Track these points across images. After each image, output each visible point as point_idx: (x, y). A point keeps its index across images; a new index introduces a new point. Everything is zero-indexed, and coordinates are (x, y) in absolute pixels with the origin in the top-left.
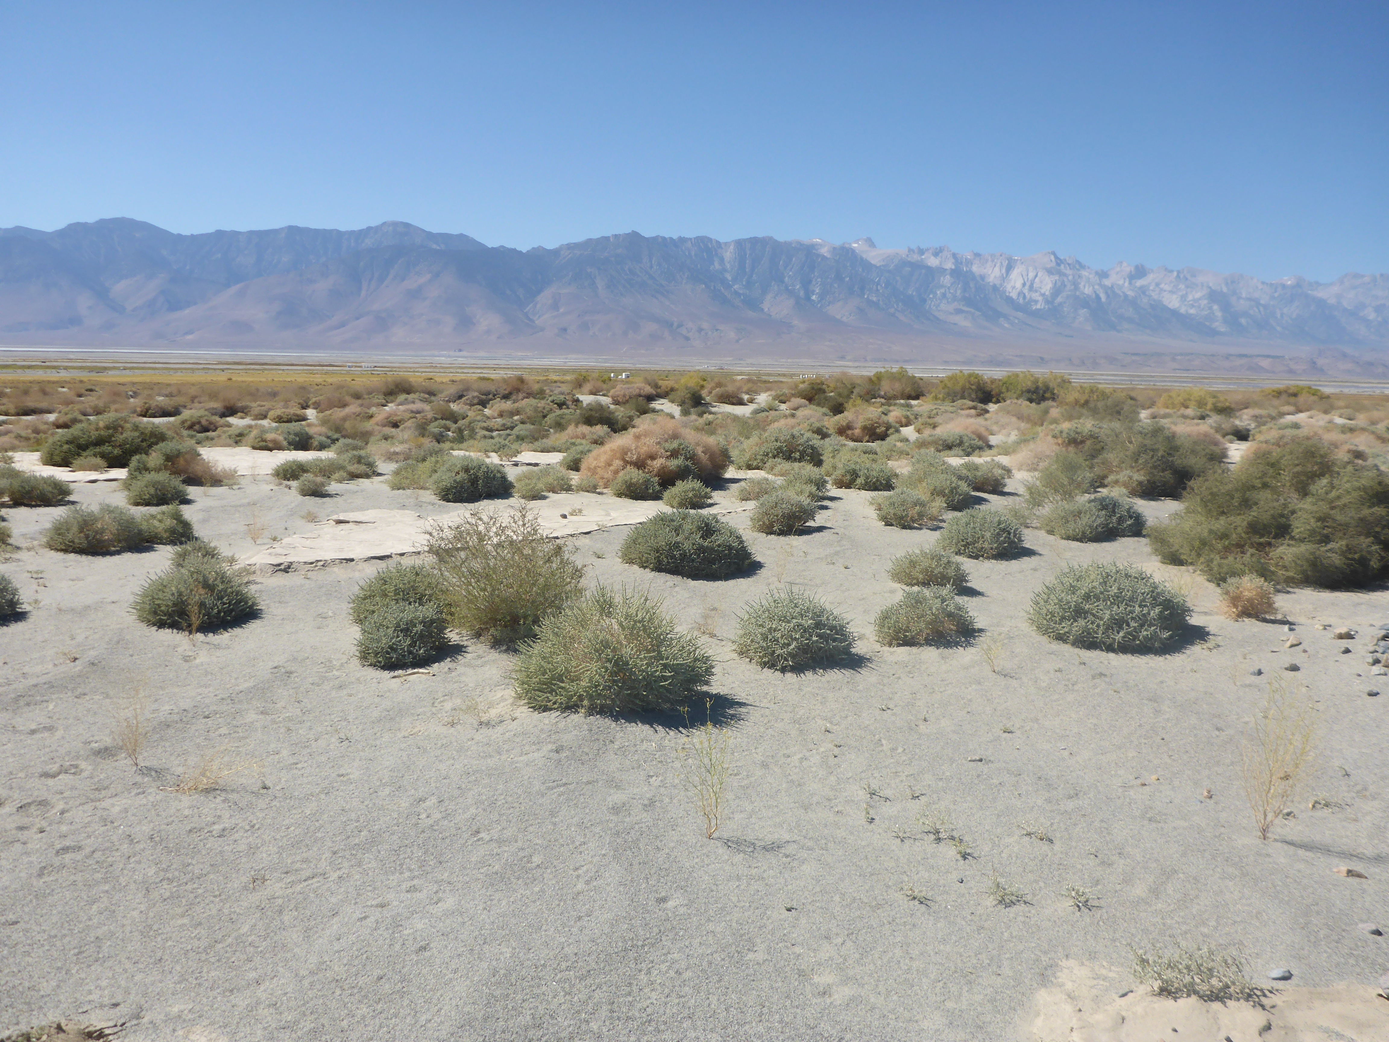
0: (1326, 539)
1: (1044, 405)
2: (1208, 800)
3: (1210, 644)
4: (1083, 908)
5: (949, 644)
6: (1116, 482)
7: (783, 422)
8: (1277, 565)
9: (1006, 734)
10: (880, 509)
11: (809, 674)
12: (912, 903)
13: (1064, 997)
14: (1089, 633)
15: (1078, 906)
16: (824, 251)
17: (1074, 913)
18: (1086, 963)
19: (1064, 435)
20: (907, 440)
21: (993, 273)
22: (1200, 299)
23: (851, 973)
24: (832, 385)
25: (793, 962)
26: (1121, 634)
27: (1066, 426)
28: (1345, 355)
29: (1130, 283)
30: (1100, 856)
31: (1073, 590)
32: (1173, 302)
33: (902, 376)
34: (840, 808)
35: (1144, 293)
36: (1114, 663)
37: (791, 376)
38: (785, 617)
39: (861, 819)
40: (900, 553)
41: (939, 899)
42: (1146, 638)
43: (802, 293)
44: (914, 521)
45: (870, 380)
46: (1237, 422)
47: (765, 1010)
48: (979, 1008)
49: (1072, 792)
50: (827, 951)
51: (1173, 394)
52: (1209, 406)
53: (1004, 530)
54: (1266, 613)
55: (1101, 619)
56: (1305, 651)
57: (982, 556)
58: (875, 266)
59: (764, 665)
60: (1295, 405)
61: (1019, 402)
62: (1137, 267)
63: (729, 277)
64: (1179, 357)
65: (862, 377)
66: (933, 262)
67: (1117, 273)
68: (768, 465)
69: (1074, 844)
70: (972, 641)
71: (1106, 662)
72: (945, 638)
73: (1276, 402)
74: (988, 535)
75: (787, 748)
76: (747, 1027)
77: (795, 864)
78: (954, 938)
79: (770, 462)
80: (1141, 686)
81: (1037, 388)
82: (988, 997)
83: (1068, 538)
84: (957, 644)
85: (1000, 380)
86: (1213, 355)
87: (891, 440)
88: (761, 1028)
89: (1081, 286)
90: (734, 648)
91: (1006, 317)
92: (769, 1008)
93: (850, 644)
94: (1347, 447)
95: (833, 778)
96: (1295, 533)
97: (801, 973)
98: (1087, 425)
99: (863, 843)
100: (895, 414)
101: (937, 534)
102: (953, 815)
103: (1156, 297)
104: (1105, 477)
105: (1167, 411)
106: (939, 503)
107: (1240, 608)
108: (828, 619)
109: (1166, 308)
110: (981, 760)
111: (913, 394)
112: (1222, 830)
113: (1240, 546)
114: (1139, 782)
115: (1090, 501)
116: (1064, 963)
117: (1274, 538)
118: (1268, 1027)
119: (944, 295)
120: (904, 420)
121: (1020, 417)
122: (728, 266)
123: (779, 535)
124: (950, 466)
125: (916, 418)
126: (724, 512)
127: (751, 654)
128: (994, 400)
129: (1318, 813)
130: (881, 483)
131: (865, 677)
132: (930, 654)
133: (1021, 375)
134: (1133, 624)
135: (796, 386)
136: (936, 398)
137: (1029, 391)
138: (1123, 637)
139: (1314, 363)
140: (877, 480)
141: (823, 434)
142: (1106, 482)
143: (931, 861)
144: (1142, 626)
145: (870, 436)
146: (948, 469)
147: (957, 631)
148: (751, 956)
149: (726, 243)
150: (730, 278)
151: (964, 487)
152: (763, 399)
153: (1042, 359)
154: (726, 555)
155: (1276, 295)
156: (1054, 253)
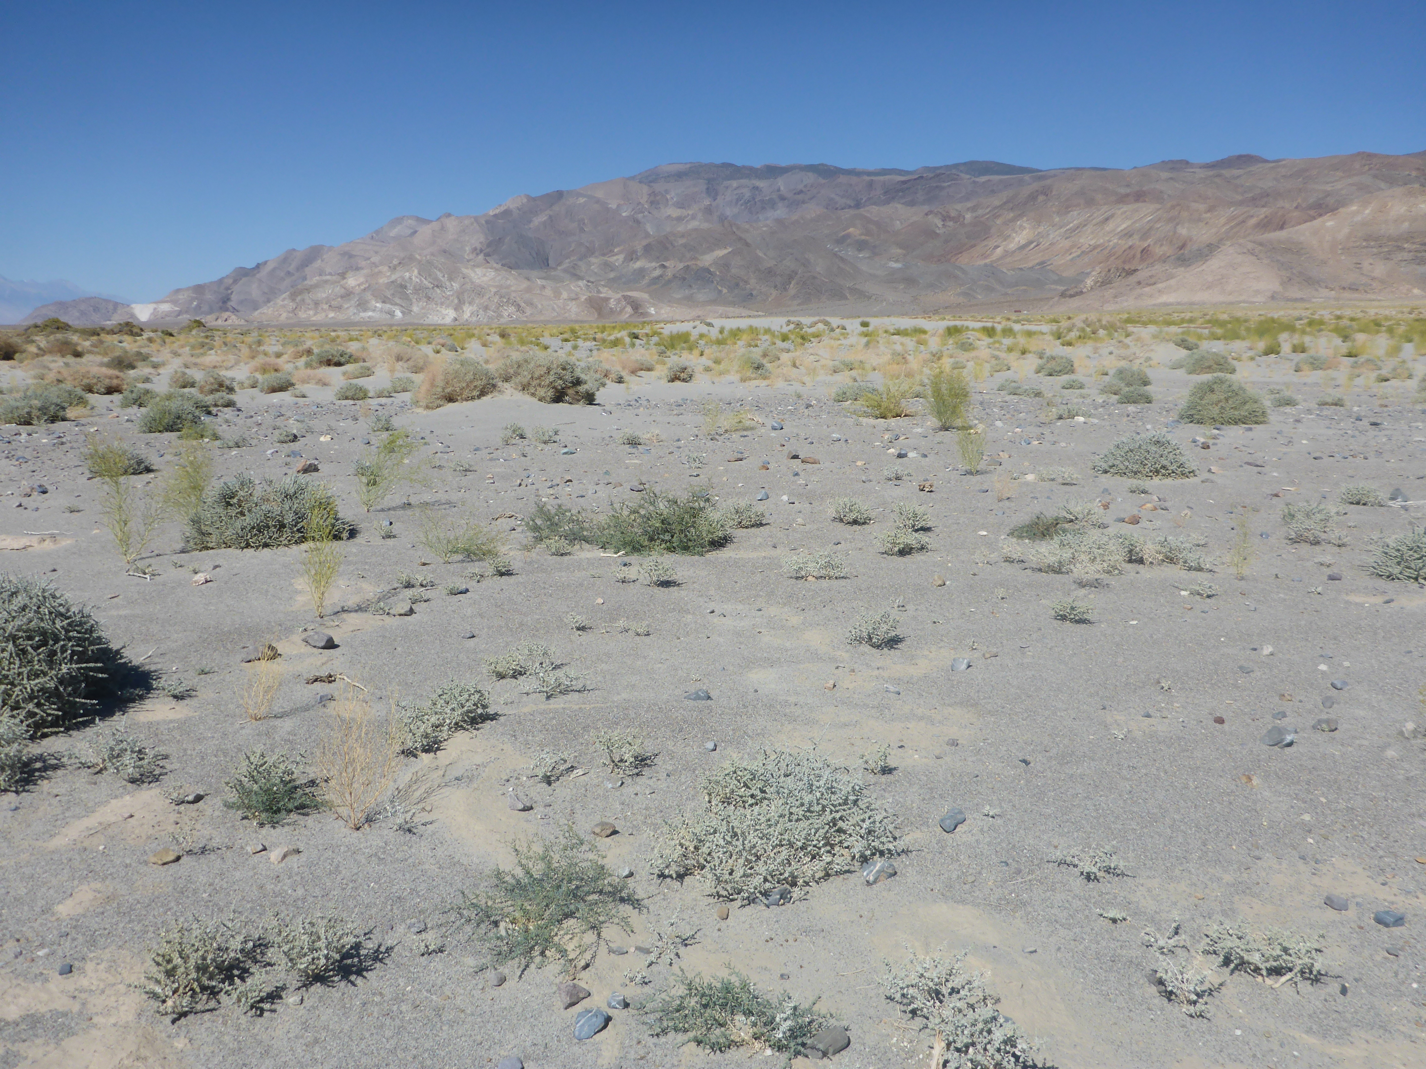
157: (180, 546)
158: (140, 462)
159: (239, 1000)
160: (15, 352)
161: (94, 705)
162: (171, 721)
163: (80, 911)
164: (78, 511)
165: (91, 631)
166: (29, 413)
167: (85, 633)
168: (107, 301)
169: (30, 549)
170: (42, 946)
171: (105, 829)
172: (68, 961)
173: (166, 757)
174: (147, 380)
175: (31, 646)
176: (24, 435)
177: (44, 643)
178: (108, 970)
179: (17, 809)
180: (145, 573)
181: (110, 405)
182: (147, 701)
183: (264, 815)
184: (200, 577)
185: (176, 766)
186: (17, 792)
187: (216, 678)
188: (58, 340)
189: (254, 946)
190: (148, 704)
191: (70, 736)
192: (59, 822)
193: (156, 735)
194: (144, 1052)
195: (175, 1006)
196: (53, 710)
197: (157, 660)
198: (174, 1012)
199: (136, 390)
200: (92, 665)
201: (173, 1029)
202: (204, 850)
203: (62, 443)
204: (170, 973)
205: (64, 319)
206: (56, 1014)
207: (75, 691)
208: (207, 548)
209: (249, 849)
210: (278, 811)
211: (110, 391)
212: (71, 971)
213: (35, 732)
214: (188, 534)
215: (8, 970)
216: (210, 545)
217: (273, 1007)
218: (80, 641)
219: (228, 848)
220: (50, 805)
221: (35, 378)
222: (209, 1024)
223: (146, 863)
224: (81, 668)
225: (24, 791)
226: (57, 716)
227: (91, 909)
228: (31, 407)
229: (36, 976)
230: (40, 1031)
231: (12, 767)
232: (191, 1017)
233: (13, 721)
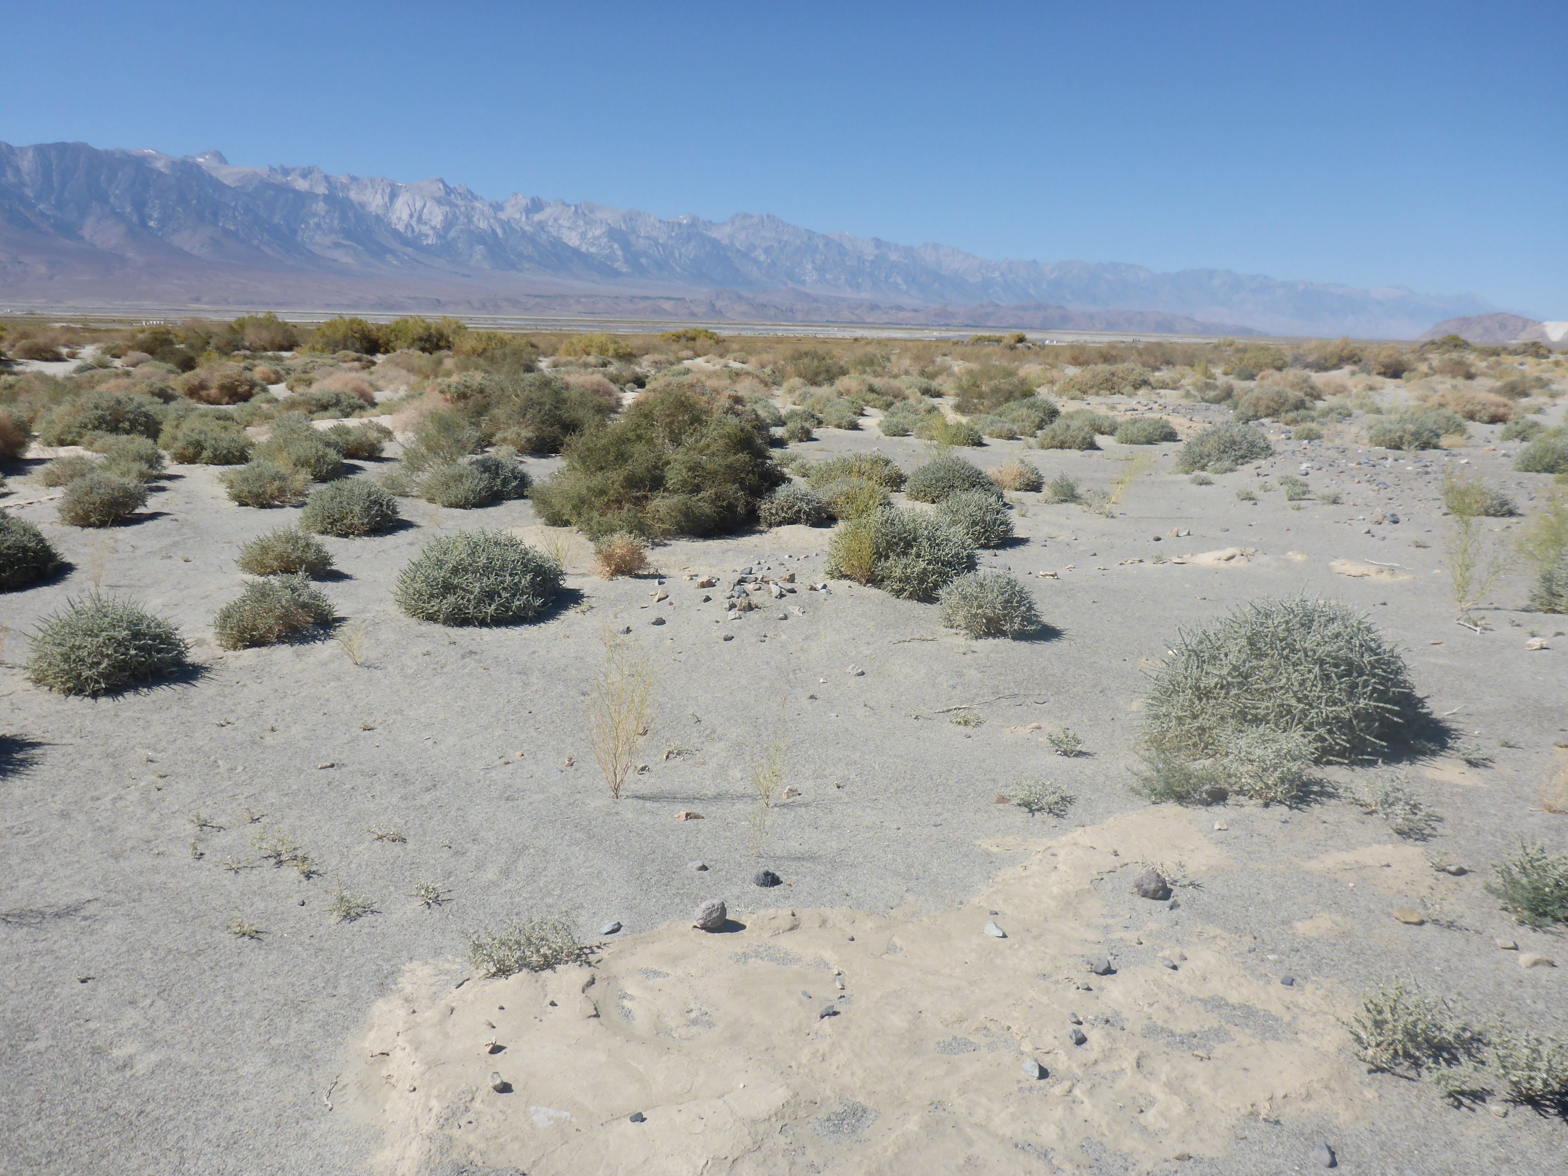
0: (697, 489)
1: (438, 354)
2: (569, 768)
3: (584, 606)
4: (433, 905)
5: (304, 639)
6: (504, 440)
7: (112, 382)
8: (654, 518)
9: (367, 732)
10: (231, 487)
11: (130, 696)
12: (240, 940)
13: (400, 1002)
14: (460, 610)
15: (428, 904)
16: (160, 165)
17: (423, 912)
18: (430, 961)
19: (453, 389)
20: (277, 400)
21: (375, 202)
22: (599, 237)
23: (159, 1035)
24: (181, 334)
25: (86, 1040)
26: (493, 607)
27: (455, 379)
28: (740, 297)
29: (527, 218)
30: (453, 847)
31: (440, 564)
32: (572, 239)
33: (270, 322)
34: (161, 849)
35: (542, 229)
36: (486, 638)
37: (131, 322)
38: (92, 631)
39: (186, 855)
40: (251, 538)
41: (274, 928)
42: (519, 608)
43: (135, 219)
44: (273, 498)
45: (231, 328)
46: (638, 369)
47: (46, 1105)
48: (308, 1037)
49: (429, 784)
50: (132, 1016)
51: (575, 340)
52: (611, 352)
53: (375, 502)
54: (639, 568)
55: (472, 593)
56: (671, 604)
57: (353, 533)
58: (229, 187)
59: (68, 692)
60: (693, 349)
61: (411, 351)
62: (533, 200)
63: (29, 192)
64: (583, 300)
65: (219, 324)
66: (302, 185)
67: (513, 206)
68: (86, 439)
69: (428, 839)
70: (332, 632)
71: (478, 639)
72: (300, 632)
73: (675, 347)
74: (357, 509)
75: (96, 789)
76: (21, 1131)
77: (96, 926)
78: (286, 968)
79: (88, 435)
80: (511, 660)
81: (430, 335)
82: (320, 1023)
83: (451, 506)
84: (314, 638)
85: (387, 327)
86: (617, 297)
87: (257, 400)
88: (40, 1127)
89: (475, 219)
90: (28, 675)
91: (393, 252)
92: (51, 1102)
93: (181, 653)
94: (727, 393)
95: (154, 816)
96: (669, 484)
97: (96, 1051)
98: (477, 378)
99: (188, 884)
100: (261, 369)
101: (299, 512)
102: (298, 832)
103: (555, 234)
104: (492, 435)
105: (569, 358)
106: (304, 475)
107: (613, 567)
108: (148, 626)
109: (566, 247)
110: (332, 766)
111: (286, 344)
112: (578, 796)
113: (619, 502)
114: (503, 760)
115: (471, 464)
116: (408, 966)
117: (650, 490)
118: (592, 982)
119: (318, 226)
120: (273, 377)
121: (411, 370)
122: (27, 179)
123: (99, 527)
124: (315, 431)
125: (288, 373)
126: (22, 502)
127: (50, 680)
128: (382, 350)
129: (672, 763)
130: (234, 456)
131: (202, 689)
132: (283, 653)
133: (411, 321)
134: (505, 595)
135: (134, 337)
136: (313, 349)
137: (421, 339)
138: (496, 610)
139: (713, 305)
140: (229, 452)
141: (166, 396)
142: (494, 440)
143: (270, 888)
144: (514, 595)
145: (230, 397)
146: (314, 436)
147: (315, 623)
148: (30, 1046)
149: (21, 149)
150: (31, 195)
151: (332, 455)
152: (89, 352)
153: (438, 301)
154: (19, 559)
155: (673, 234)
156: (442, 181)
157: (1526, 603)
158: (1503, 504)
159: (1438, 1082)
160: (1404, 371)
161: (1382, 746)
162: (1457, 786)
163: (1315, 934)
164: (1425, 547)
165: (1397, 672)
166: (1401, 438)
167: (1391, 673)
168: (1516, 317)
169: (1366, 578)
170: (1273, 951)
171: (1360, 868)
172: (1292, 974)
173: (1440, 820)
174: (1539, 410)
175: (1336, 673)
176: (1390, 460)
177: (1348, 673)
178: (1326, 997)
179: (1286, 822)
180: (1476, 625)
181: (1490, 436)
182: (1438, 758)
183: (1526, 913)
184: (1536, 642)
185: (1449, 832)
186: (1290, 807)
187: (1519, 754)
188: (1451, 360)
189: (1472, 1038)
190: (1439, 761)
191: (1353, 770)
192: (1319, 848)
193: (1437, 795)
194: (1333, 1084)
195: (1374, 1057)
196: (1342, 741)
197: (1461, 719)
198: (1372, 1063)
199: (1521, 421)
200: (1389, 706)
201: (1367, 1078)
202: (1451, 925)
203: (1427, 473)
204: (1379, 1025)
205: (1465, 336)
206: (1268, 1015)
207: (1368, 727)
208: (1554, 611)
209: (1498, 941)
210: (1545, 914)
211: (1494, 420)
212: (1291, 984)
213: (1321, 757)
214: (1536, 592)
215: (1240, 960)
216: (1558, 608)
217: (1473, 1106)
218: (1384, 680)
219: (1477, 932)
220: (1316, 828)
221: (1418, 399)
222: (1403, 1091)
223: (1389, 915)
224: (1378, 707)
225: (1297, 808)
226: (1345, 747)
227: (1326, 937)
228: (1404, 431)
229: (1261, 975)
230: (1251, 1023)
231: (1291, 782)
232: (1387, 1076)
233: (1302, 739)
